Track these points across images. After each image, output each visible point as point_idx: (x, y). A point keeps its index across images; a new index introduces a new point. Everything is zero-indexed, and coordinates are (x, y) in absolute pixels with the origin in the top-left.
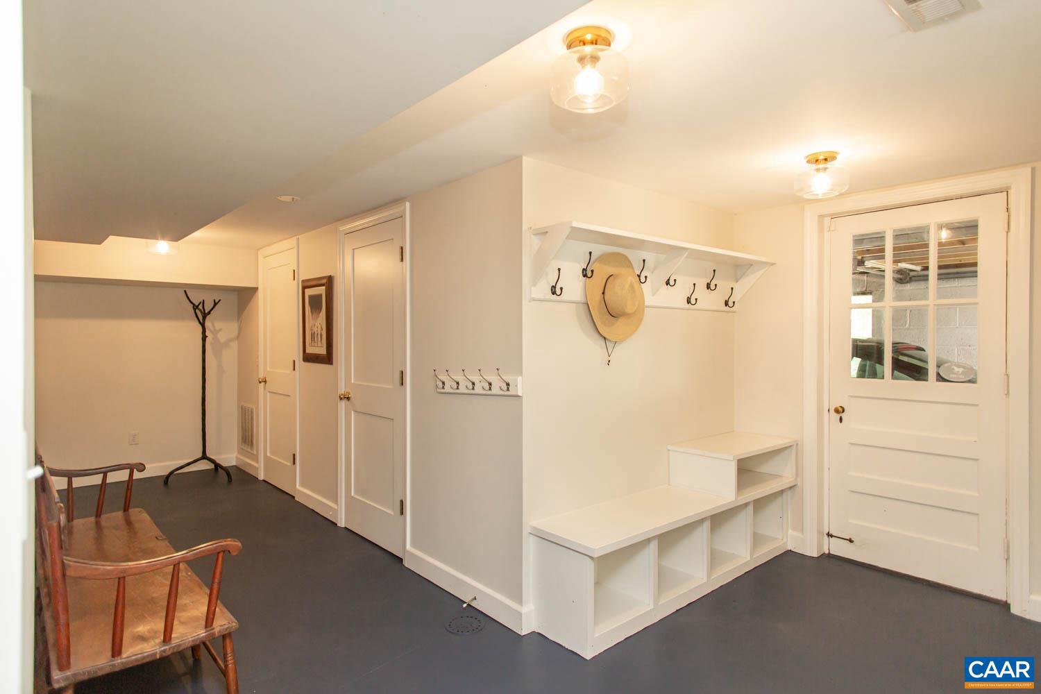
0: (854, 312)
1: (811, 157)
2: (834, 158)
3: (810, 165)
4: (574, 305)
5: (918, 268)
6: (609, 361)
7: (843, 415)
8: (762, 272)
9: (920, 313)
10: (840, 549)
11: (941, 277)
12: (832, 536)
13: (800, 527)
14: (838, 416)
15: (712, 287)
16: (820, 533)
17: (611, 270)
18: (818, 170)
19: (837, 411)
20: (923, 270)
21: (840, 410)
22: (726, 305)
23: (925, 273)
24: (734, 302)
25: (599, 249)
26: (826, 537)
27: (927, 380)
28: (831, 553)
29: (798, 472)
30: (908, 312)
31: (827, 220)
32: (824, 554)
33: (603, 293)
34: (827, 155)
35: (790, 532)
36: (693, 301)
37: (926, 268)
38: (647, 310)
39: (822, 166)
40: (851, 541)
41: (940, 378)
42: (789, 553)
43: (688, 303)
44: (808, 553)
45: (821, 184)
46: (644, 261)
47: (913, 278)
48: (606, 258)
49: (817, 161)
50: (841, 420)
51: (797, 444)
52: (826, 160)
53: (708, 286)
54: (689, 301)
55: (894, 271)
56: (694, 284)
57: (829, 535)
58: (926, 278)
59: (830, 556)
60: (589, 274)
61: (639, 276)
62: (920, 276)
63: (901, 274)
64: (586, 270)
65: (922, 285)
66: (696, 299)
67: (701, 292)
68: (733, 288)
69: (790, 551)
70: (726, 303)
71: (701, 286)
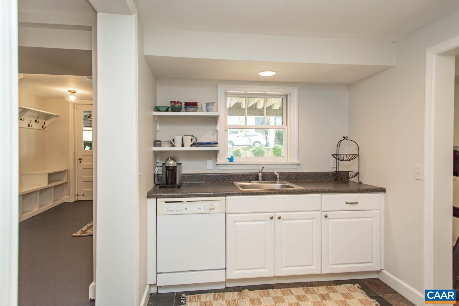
0: (84, 131)
1: (69, 91)
2: (76, 92)
3: (69, 93)
7: (81, 161)
8: (55, 118)
10: (81, 198)
13: (69, 194)
15: (37, 121)
18: (71, 95)
19: (79, 159)
21: (80, 159)
24: (45, 127)
26: (76, 196)
29: (68, 178)
31: (76, 105)
32: (76, 201)
34: (74, 91)
35: (65, 196)
36: (30, 126)
39: (72, 94)
40: (83, 195)
43: (28, 126)
44: (71, 202)
45: (72, 98)
49: (71, 92)
50: (81, 162)
51: (68, 171)
52: (73, 92)
53: (36, 121)
56: (31, 121)
57: (78, 195)
59: (78, 201)
66: (32, 125)
67: (33, 123)
68: (45, 123)
69: (66, 202)
70: (43, 127)
71: (33, 120)
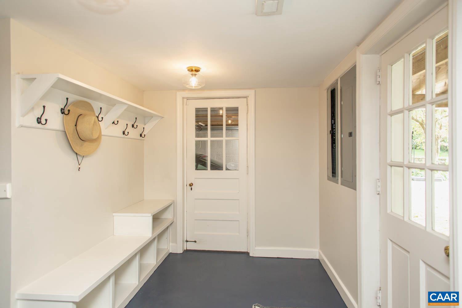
1: (189, 68)
2: (199, 70)
3: (189, 72)
4: (55, 131)
5: (204, 125)
6: (79, 168)
7: (192, 187)
8: (158, 121)
9: (205, 143)
10: (191, 246)
11: (212, 129)
12: (188, 241)
13: (175, 241)
14: (190, 188)
15: (135, 126)
16: (183, 241)
17: (80, 111)
18: (192, 75)
20: (205, 126)
21: (191, 185)
22: (141, 136)
23: (206, 127)
24: (145, 135)
25: (73, 98)
26: (185, 242)
27: (223, 170)
28: (187, 249)
29: (175, 216)
30: (200, 142)
31: (185, 100)
32: (185, 250)
33: (76, 125)
34: (196, 69)
35: (171, 244)
36: (126, 133)
37: (207, 125)
38: (102, 137)
39: (194, 73)
40: (195, 242)
41: (227, 169)
42: (171, 254)
43: (123, 134)
44: (179, 252)
45: (194, 82)
46: (101, 108)
47: (202, 129)
48: (78, 104)
49: (192, 70)
50: (192, 189)
51: (174, 203)
52: (195, 71)
53: (133, 126)
54: (124, 133)
55: (196, 126)
56: (127, 124)
57: (187, 241)
58: (206, 129)
59: (187, 251)
60: (66, 112)
61: (98, 117)
62: (204, 128)
63: (198, 127)
64: (64, 109)
65: (204, 132)
66: (128, 133)
67: (130, 129)
68: (144, 128)
69: (171, 253)
70: (141, 135)
71: (130, 126)
